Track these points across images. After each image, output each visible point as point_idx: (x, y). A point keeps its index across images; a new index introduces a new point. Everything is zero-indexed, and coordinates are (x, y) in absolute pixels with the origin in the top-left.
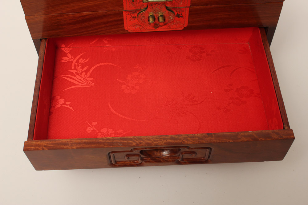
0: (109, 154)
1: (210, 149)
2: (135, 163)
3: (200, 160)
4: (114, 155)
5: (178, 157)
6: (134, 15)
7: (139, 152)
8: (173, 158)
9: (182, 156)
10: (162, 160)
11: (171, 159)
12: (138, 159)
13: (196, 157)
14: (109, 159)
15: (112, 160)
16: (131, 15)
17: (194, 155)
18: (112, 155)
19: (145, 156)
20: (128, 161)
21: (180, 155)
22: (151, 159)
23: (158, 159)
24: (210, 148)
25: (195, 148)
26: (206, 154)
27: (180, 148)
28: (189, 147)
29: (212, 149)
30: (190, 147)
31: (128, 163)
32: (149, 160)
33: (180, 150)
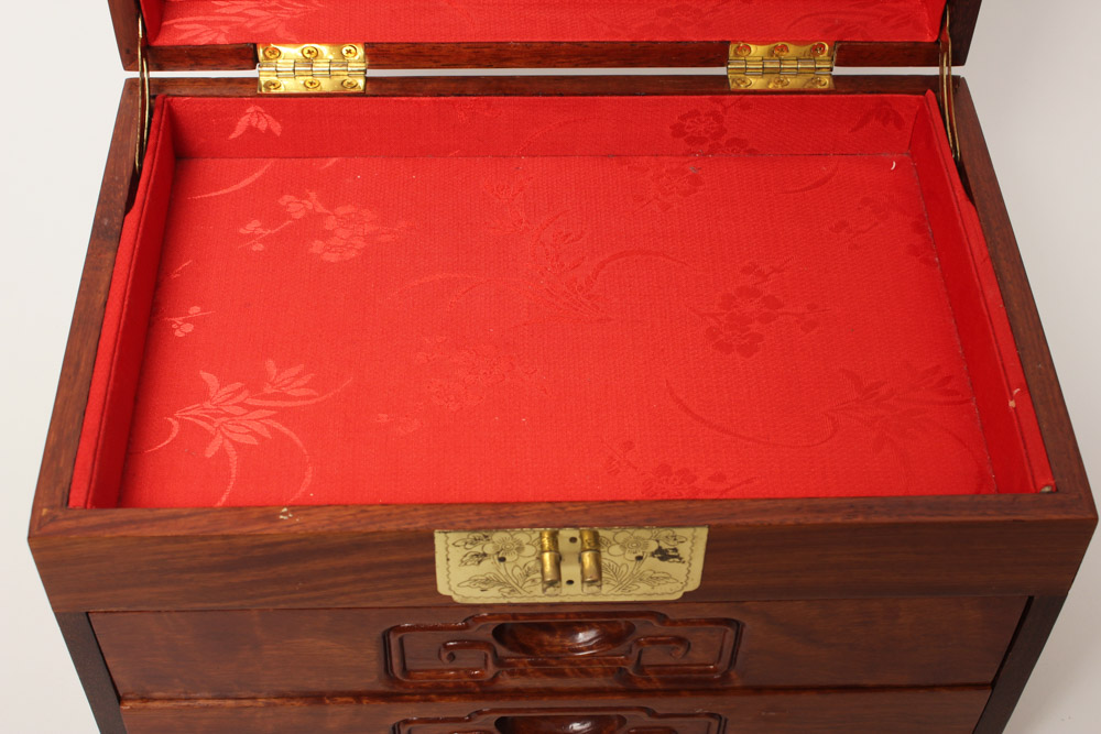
0: (384, 637)
1: (738, 626)
2: (474, 676)
3: (700, 672)
4: (401, 641)
5: (627, 658)
6: (478, 549)
7: (491, 632)
8: (608, 662)
9: (640, 652)
10: (567, 668)
11: (601, 663)
12: (486, 664)
13: (686, 661)
14: (383, 659)
15: (396, 661)
16: (468, 546)
17: (682, 650)
18: (394, 640)
19: (512, 649)
20: (451, 670)
21: (630, 651)
22: (531, 663)
23: (554, 662)
24: (738, 623)
25: (686, 622)
26: (722, 647)
27: (631, 620)
28: (665, 616)
29: (744, 625)
30: (668, 614)
31: (449, 677)
32: (521, 667)
33: (631, 629)
